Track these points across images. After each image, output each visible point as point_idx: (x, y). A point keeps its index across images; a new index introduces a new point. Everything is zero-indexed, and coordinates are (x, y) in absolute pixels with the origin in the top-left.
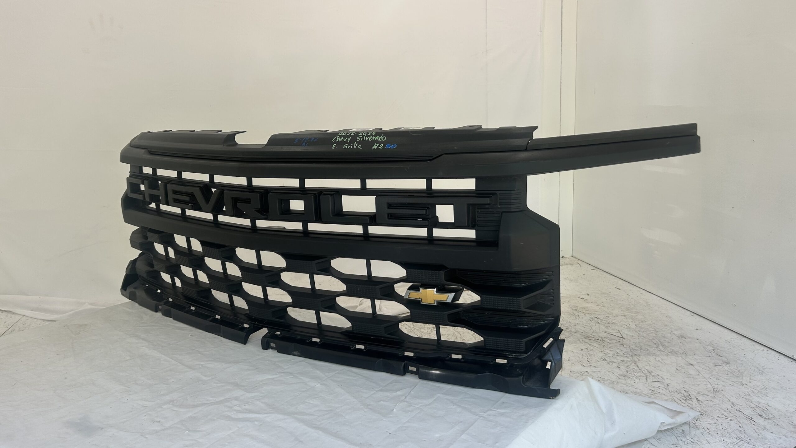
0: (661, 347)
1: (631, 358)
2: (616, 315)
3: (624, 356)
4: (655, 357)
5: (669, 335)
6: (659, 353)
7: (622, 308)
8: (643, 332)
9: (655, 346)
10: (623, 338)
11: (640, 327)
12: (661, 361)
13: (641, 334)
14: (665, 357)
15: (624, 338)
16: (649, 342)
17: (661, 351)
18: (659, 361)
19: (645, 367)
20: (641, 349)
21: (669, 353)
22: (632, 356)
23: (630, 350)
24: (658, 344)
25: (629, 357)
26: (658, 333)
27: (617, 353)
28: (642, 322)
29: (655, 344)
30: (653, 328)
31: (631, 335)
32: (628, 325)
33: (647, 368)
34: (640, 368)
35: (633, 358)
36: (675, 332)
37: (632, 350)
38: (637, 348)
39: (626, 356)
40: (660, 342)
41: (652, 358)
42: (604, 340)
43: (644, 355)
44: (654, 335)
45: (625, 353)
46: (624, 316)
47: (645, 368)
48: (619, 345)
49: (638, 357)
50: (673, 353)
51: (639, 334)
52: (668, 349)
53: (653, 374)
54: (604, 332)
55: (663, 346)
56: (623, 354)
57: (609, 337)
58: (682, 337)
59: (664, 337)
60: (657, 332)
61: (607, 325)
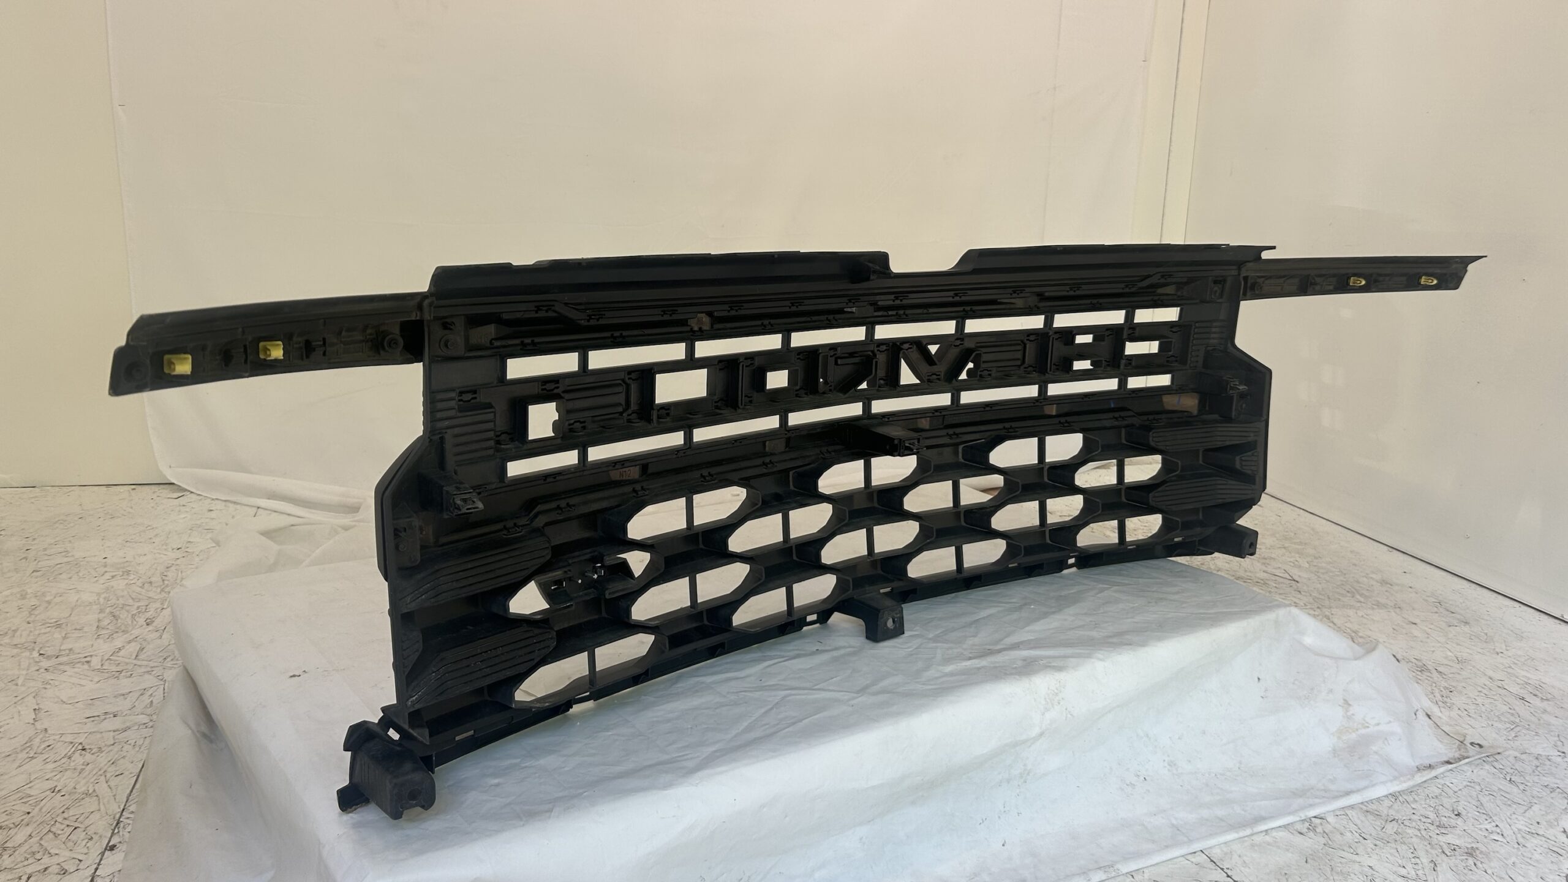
0: (1358, 597)
1: (1319, 610)
2: (1271, 546)
3: (1307, 607)
4: (1355, 611)
5: (1365, 579)
6: (1359, 604)
7: (1277, 535)
8: (1323, 574)
9: (1349, 595)
10: (1294, 580)
11: (1315, 566)
12: (1365, 616)
13: (1321, 576)
14: (1370, 612)
15: (1297, 582)
16: (1337, 588)
17: (1361, 602)
18: (1362, 616)
19: (1346, 624)
20: (1329, 598)
21: (1375, 607)
22: (1318, 608)
23: (1313, 599)
24: (1354, 593)
25: (1315, 609)
26: (1347, 576)
27: (1295, 603)
28: (1316, 558)
29: (1348, 592)
30: (1336, 568)
31: (1306, 576)
32: (1296, 563)
33: (1348, 625)
34: (1339, 626)
35: (1321, 611)
36: (1374, 576)
37: (1316, 600)
38: (1323, 597)
39: (1311, 608)
40: (1356, 590)
41: (1351, 612)
42: (1267, 582)
43: (1337, 608)
44: (1342, 578)
45: (1307, 604)
46: (1285, 548)
47: (1346, 627)
48: (1293, 592)
49: (1329, 611)
50: (1379, 605)
51: (1319, 577)
52: (1370, 600)
53: (1360, 634)
54: (1262, 572)
55: (1361, 595)
56: (1305, 604)
57: (1274, 579)
58: (1384, 582)
59: (1358, 582)
60: (1345, 574)
61: (1264, 561)
